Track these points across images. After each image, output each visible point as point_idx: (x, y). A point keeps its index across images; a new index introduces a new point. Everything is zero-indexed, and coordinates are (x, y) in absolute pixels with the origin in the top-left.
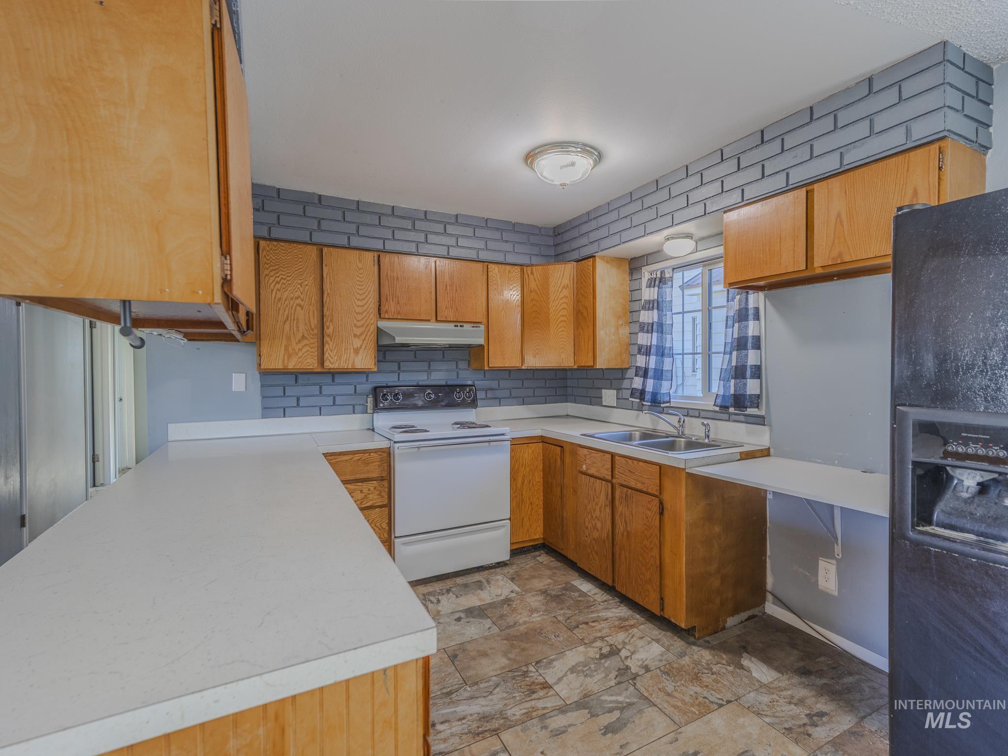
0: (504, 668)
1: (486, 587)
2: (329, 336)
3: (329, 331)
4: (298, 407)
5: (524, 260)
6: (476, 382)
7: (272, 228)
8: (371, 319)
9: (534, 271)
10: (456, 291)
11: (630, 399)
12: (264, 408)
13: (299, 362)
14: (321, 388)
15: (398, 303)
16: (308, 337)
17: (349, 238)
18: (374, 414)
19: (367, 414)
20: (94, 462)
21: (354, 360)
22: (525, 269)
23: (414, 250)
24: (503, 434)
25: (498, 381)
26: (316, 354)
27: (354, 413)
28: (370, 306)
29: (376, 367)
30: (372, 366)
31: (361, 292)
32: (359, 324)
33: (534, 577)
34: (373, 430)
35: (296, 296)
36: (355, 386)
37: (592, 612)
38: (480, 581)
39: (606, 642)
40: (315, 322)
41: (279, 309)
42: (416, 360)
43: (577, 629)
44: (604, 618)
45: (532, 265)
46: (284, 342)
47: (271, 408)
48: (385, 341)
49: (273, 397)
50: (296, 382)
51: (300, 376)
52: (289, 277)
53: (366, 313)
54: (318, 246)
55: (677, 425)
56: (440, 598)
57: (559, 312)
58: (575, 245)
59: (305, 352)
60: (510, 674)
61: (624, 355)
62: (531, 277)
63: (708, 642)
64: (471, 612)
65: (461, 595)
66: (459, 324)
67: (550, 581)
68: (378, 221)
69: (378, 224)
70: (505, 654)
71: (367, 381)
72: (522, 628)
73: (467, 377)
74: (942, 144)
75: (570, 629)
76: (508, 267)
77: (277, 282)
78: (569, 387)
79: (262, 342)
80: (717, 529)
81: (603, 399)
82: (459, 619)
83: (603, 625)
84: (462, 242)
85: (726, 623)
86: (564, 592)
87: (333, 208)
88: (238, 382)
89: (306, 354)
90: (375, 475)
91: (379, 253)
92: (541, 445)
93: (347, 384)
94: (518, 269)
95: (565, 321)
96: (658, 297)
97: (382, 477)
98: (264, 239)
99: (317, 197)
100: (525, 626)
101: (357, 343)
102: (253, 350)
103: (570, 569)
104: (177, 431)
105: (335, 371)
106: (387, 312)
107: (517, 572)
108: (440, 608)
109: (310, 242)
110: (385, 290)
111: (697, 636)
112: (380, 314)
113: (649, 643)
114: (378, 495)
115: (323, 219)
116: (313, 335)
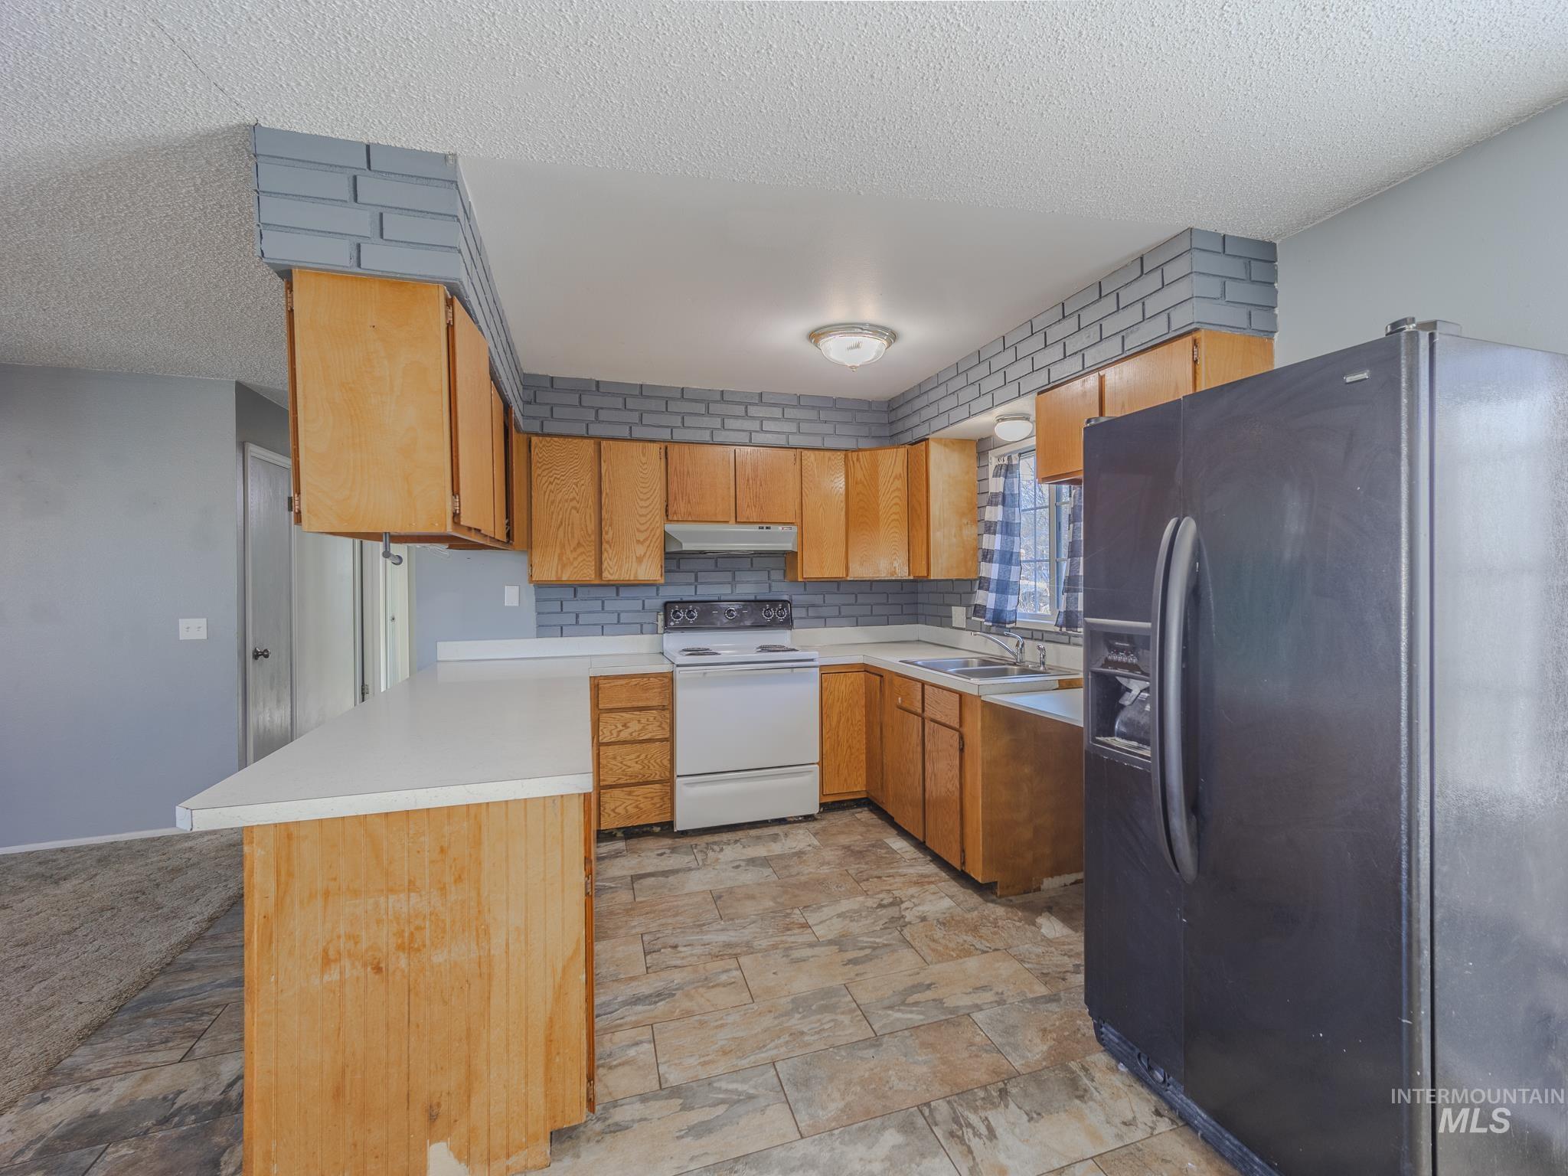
0: (767, 909)
1: (781, 840)
2: (608, 542)
3: (606, 537)
4: (575, 626)
5: (850, 444)
6: (794, 597)
7: (545, 422)
8: (657, 522)
9: (861, 456)
10: (761, 485)
11: (973, 618)
12: (540, 626)
13: (575, 573)
14: (603, 603)
15: (689, 502)
16: (584, 544)
17: (631, 428)
18: (665, 635)
19: (658, 635)
20: (363, 694)
21: (637, 570)
22: (850, 454)
23: (708, 438)
24: (812, 660)
25: (822, 596)
26: (593, 563)
27: (642, 633)
28: (656, 507)
29: (663, 577)
30: (659, 577)
31: (645, 491)
32: (643, 528)
33: (843, 833)
34: (663, 654)
35: (571, 497)
36: (644, 601)
37: (892, 868)
38: (777, 834)
39: (891, 895)
40: (592, 526)
41: (553, 513)
42: (717, 569)
43: (865, 882)
44: (903, 873)
45: (860, 450)
46: (558, 551)
47: (547, 626)
48: (673, 548)
49: (549, 613)
50: (575, 596)
51: (579, 589)
52: (563, 476)
53: (650, 514)
54: (596, 440)
55: (1014, 649)
56: (724, 847)
57: (890, 508)
58: (909, 423)
59: (582, 561)
60: (771, 914)
61: (970, 563)
62: (857, 465)
63: (1011, 901)
64: (752, 862)
65: (749, 846)
66: (765, 526)
67: (860, 837)
68: (664, 406)
69: (664, 410)
70: (774, 899)
71: (657, 594)
72: (803, 879)
73: (782, 590)
74: (1196, 335)
75: (857, 882)
76: (828, 454)
77: (550, 482)
78: (920, 603)
79: (534, 550)
80: (1026, 770)
81: (953, 619)
82: (737, 867)
83: (896, 880)
84: (767, 425)
85: (1042, 884)
86: (870, 848)
87: (613, 395)
88: (512, 596)
89: (581, 564)
90: (654, 703)
91: (667, 444)
92: (862, 675)
93: (634, 598)
94: (841, 455)
95: (898, 520)
96: (1004, 490)
97: (664, 706)
98: (537, 434)
99: (594, 384)
100: (807, 877)
101: (640, 550)
102: (525, 558)
103: (889, 827)
104: (448, 651)
105: (619, 582)
106: (675, 513)
107: (826, 827)
108: (720, 856)
109: (586, 435)
110: (673, 488)
111: (999, 893)
112: (667, 516)
113: (941, 897)
114: (659, 726)
115: (602, 408)
116: (590, 542)
